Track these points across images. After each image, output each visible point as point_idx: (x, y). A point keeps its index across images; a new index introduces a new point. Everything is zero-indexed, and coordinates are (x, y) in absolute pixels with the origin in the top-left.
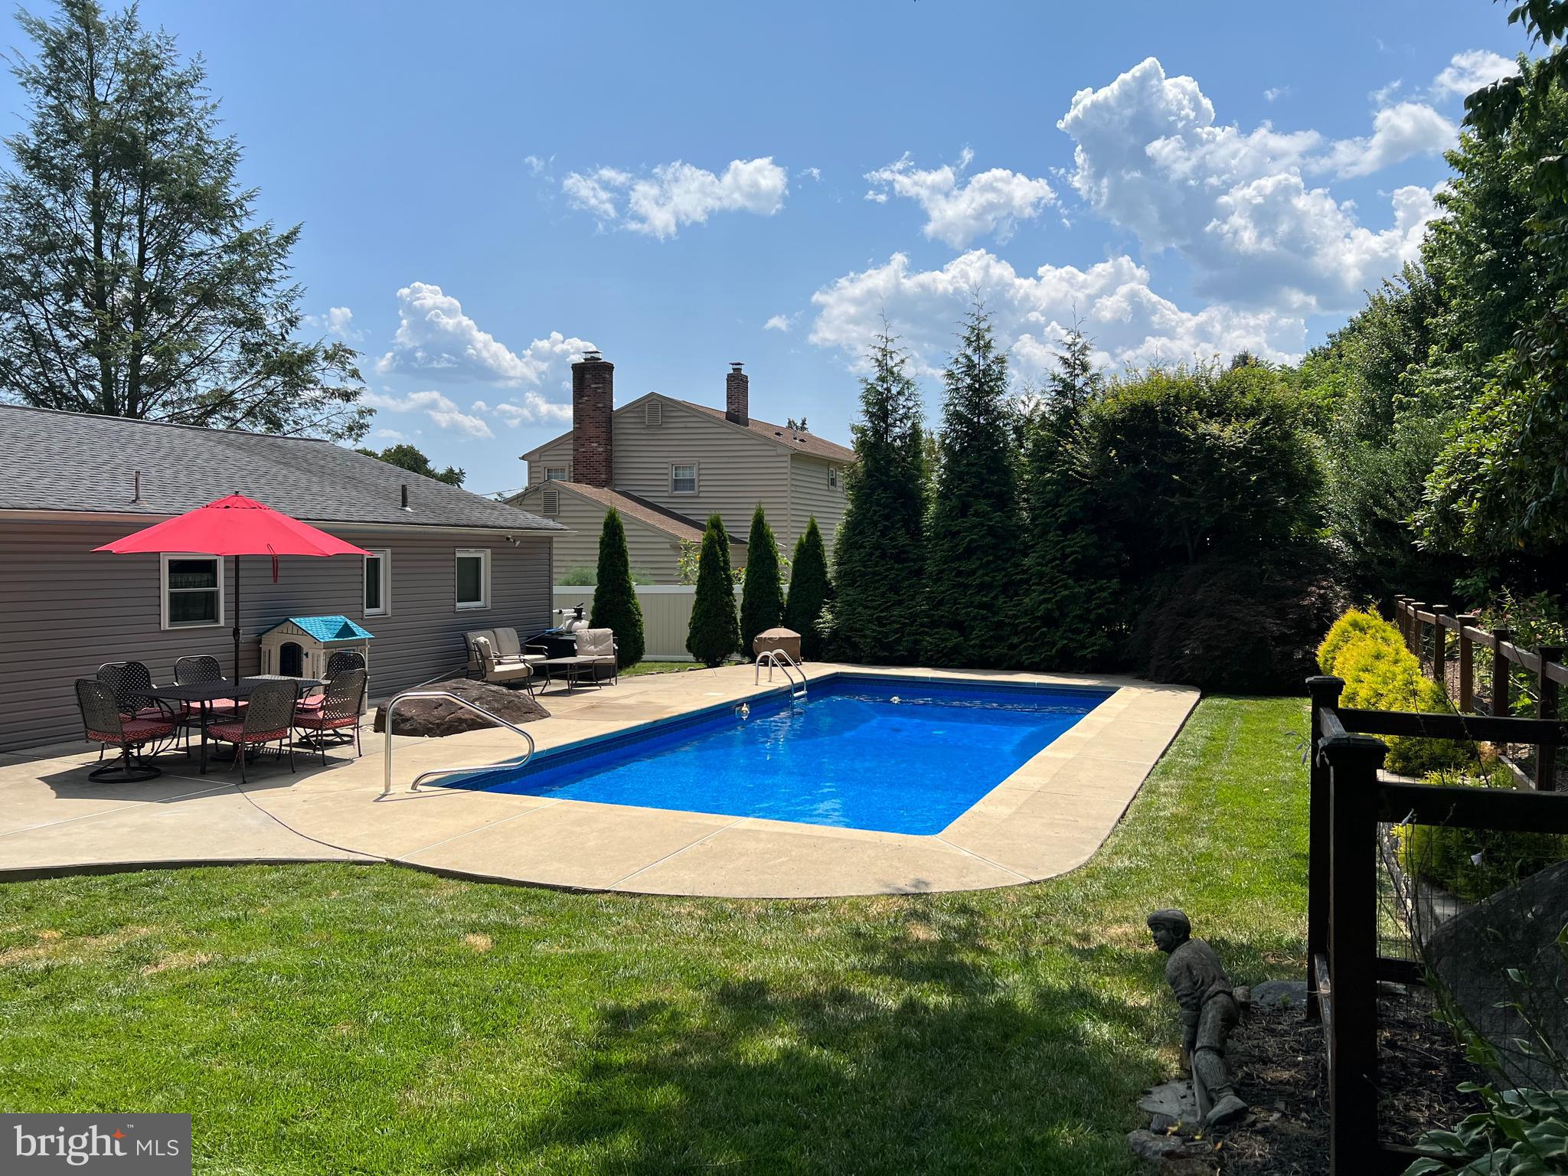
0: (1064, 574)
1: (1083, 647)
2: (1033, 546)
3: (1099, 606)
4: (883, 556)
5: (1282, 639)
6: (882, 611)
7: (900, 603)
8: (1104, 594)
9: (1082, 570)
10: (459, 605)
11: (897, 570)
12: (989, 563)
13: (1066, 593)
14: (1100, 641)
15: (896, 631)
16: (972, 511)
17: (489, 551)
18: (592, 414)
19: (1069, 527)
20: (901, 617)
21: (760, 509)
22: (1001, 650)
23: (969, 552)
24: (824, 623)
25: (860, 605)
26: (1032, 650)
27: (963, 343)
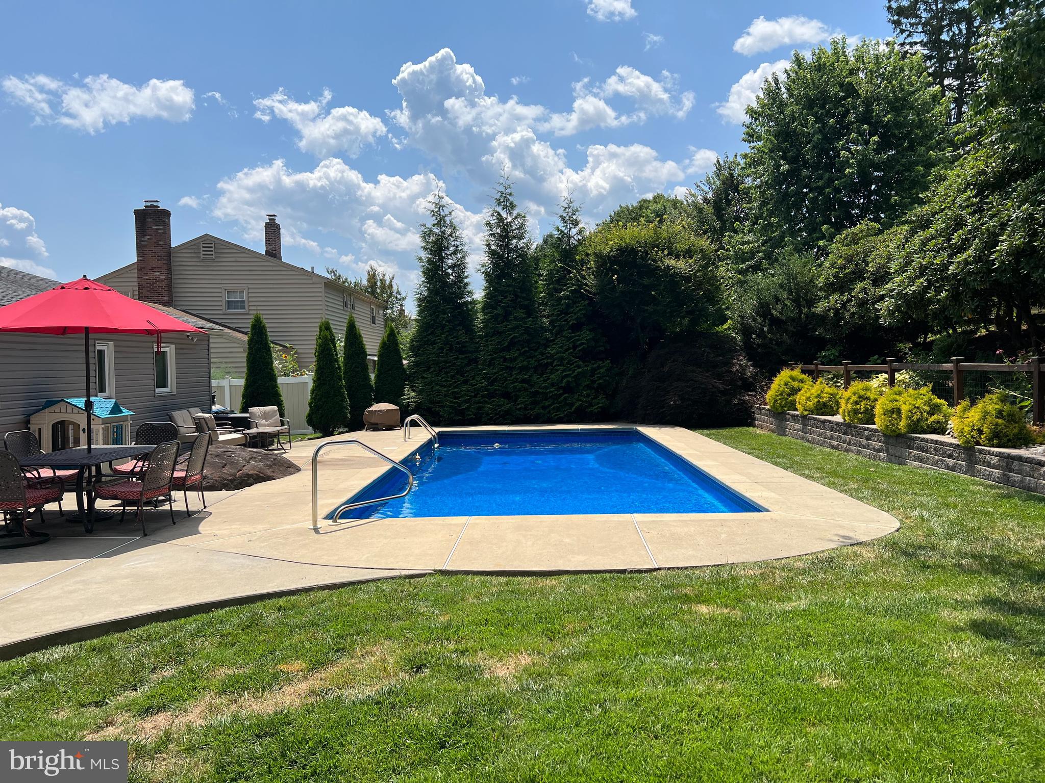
0: (576, 358)
1: (591, 405)
2: (553, 340)
3: (599, 378)
4: (451, 349)
5: (724, 393)
6: (454, 388)
7: (465, 382)
8: (602, 371)
9: (587, 355)
10: (158, 390)
11: (461, 359)
12: (525, 352)
13: (580, 370)
14: (602, 401)
15: (466, 402)
16: (512, 317)
17: (173, 346)
18: (154, 249)
19: (576, 327)
20: (468, 391)
21: (352, 317)
22: (537, 410)
23: (512, 344)
24: (408, 399)
25: (437, 384)
26: (558, 409)
27: (494, 203)
